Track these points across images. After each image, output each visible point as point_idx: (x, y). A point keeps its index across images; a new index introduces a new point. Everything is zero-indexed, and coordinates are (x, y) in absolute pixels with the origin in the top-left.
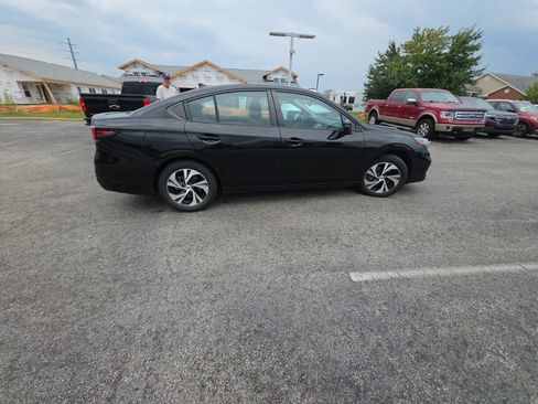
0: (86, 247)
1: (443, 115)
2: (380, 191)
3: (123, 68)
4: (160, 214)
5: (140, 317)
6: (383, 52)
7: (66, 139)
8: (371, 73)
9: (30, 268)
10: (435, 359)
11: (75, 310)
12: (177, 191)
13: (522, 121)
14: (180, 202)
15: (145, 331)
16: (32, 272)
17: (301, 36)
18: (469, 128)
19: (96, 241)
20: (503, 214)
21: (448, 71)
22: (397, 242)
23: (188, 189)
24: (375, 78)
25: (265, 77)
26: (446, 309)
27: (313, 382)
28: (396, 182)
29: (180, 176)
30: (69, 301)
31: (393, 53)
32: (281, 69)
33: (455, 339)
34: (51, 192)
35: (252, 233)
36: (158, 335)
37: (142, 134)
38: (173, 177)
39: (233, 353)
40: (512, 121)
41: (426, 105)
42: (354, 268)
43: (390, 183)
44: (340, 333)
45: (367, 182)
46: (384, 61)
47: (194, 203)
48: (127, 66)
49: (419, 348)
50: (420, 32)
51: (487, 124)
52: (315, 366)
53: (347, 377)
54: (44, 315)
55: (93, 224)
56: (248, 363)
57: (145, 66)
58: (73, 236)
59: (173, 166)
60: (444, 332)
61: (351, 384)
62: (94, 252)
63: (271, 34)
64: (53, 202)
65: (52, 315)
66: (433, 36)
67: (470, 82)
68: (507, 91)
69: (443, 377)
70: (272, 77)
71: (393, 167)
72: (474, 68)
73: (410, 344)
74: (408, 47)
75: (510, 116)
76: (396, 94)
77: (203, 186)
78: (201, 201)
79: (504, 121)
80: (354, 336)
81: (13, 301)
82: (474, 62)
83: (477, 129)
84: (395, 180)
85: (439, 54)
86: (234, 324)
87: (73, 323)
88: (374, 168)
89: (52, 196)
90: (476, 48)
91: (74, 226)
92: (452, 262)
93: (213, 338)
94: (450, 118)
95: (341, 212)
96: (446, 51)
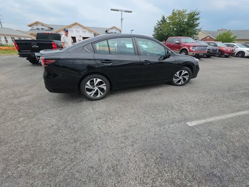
0: (49, 125)
1: (191, 48)
2: (180, 83)
3: (30, 26)
4: (82, 103)
5: (99, 160)
6: (160, 20)
7: (7, 65)
8: (155, 30)
9: (21, 141)
10: (240, 157)
11: (61, 162)
12: (90, 90)
13: (220, 50)
14: (92, 96)
15: (106, 167)
16: (23, 143)
17: (126, 11)
18: (201, 54)
19: (54, 121)
20: (230, 90)
21: (187, 29)
22: (198, 106)
23: (96, 88)
24: (157, 32)
25: (106, 31)
26: (232, 134)
27: (199, 178)
28: (187, 79)
29: (92, 83)
30: (54, 157)
31: (164, 20)
32: (114, 28)
33: (243, 146)
34: (12, 96)
35: (132, 108)
36: (114, 168)
37: (72, 61)
38: (88, 83)
39: (156, 171)
40: (216, 50)
41: (184, 44)
42: (186, 120)
43: (184, 79)
44: (198, 152)
45: (174, 80)
46: (160, 24)
47: (99, 96)
48: (32, 25)
49: (232, 153)
50: (175, 11)
51: (208, 52)
52: (196, 171)
53: (212, 173)
54: (43, 168)
55: (46, 112)
56: (166, 175)
57: (43, 25)
58: (38, 120)
59: (88, 77)
60: (237, 144)
61: (215, 175)
62: (55, 127)
63: (112, 10)
64: (16, 101)
65: (48, 167)
66: (180, 13)
67: (196, 34)
68: (208, 38)
69: (246, 164)
70: (110, 31)
71: (186, 72)
72: (197, 28)
73: (228, 152)
74: (170, 18)
75: (215, 48)
76: (170, 39)
77: (104, 86)
78: (102, 94)
79: (213, 50)
80: (204, 152)
81: (19, 163)
82: (197, 25)
83: (204, 54)
84: (187, 78)
85: (183, 22)
86: (149, 155)
87: (63, 170)
88: (178, 73)
89: (14, 98)
90: (197, 19)
91: (36, 114)
92: (223, 113)
93: (142, 165)
94: (194, 50)
95: (167, 94)
96: (186, 20)
